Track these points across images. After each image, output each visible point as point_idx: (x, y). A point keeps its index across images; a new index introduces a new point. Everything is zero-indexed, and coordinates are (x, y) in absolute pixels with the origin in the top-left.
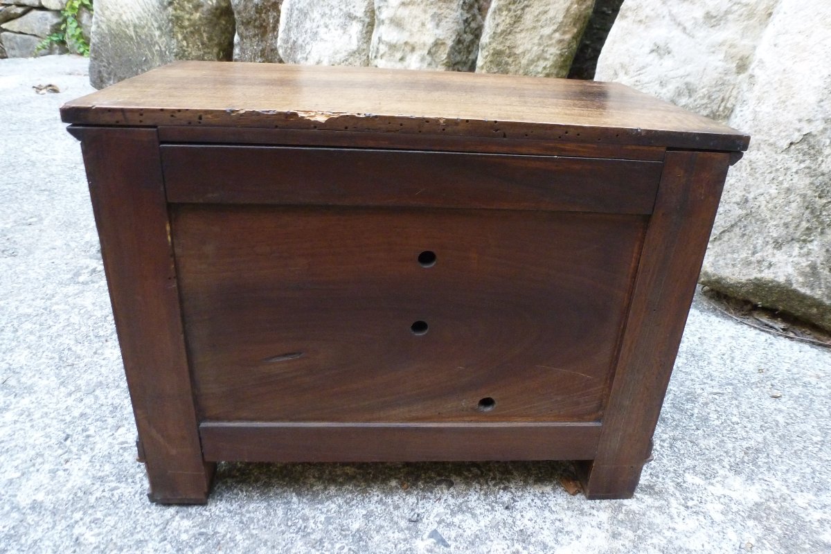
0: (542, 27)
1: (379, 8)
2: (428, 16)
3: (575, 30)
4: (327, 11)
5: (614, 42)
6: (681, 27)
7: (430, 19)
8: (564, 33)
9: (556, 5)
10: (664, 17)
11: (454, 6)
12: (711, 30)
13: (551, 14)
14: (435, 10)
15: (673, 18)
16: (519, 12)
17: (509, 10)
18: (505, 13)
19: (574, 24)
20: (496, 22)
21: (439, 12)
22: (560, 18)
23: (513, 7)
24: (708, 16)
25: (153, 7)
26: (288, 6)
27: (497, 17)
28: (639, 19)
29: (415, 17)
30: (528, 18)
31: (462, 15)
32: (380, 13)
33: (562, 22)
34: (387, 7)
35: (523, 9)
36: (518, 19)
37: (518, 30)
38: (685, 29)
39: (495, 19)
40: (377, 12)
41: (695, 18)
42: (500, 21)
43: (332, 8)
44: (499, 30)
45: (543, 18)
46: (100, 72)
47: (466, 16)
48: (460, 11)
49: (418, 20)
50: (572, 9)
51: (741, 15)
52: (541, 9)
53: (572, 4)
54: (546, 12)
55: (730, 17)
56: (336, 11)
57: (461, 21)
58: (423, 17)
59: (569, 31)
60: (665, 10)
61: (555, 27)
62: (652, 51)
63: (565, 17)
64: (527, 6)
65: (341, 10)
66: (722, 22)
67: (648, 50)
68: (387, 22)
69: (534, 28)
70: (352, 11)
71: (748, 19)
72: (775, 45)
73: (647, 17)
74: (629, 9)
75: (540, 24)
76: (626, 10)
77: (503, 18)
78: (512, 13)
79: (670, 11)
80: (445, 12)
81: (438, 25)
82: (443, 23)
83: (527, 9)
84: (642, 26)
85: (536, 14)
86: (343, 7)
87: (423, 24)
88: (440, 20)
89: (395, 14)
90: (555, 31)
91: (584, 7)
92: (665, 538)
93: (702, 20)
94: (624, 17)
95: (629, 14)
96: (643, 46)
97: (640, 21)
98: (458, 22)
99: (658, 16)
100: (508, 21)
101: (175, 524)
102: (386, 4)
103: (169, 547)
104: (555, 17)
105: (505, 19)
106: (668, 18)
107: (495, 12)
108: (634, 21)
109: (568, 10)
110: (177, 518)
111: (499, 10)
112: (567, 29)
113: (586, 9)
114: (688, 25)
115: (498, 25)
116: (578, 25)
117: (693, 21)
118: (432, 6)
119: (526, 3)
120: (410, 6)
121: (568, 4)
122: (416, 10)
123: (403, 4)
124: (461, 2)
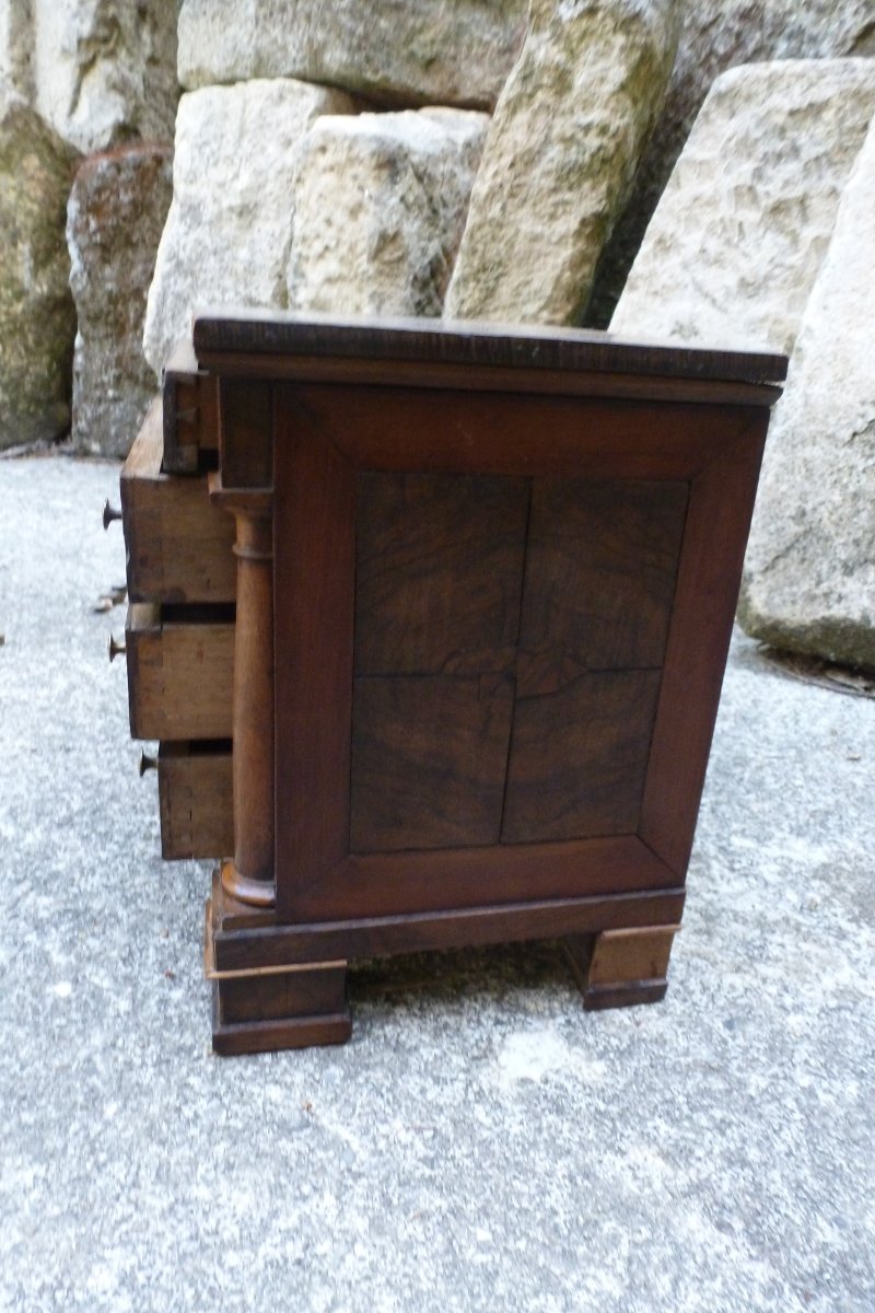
0: (524, 303)
1: (294, 287)
2: (365, 296)
3: (569, 308)
4: (218, 295)
5: (622, 322)
6: (708, 300)
8: (555, 311)
9: (543, 274)
10: (686, 286)
11: (402, 281)
12: (748, 302)
13: (535, 285)
14: (375, 288)
15: (699, 287)
16: (491, 284)
17: (478, 281)
18: (472, 285)
19: (568, 299)
20: (460, 297)
21: (380, 290)
22: (548, 291)
23: (483, 277)
24: (743, 284)
26: (160, 289)
27: (461, 291)
28: (653, 289)
30: (505, 291)
31: (412, 295)
32: (296, 294)
33: (551, 296)
34: (306, 285)
35: (497, 279)
36: (490, 293)
37: (492, 308)
38: (714, 301)
39: (459, 293)
40: (291, 294)
41: (727, 288)
42: (466, 296)
43: (224, 290)
44: (465, 308)
45: (525, 291)
47: (418, 297)
48: (410, 289)
50: (563, 278)
51: (785, 281)
52: (522, 278)
53: (563, 271)
54: (527, 283)
55: (772, 284)
56: (230, 295)
57: (411, 303)
58: (356, 298)
59: (560, 309)
60: (687, 278)
61: (542, 303)
62: (673, 332)
63: (555, 289)
64: (502, 275)
65: (237, 293)
66: (762, 291)
67: (668, 331)
68: (306, 306)
69: (513, 305)
70: (254, 294)
71: (795, 286)
72: (825, 308)
73: (664, 287)
74: (639, 277)
75: (521, 299)
76: (636, 278)
78: (481, 285)
79: (693, 279)
80: (388, 290)
81: (379, 308)
82: (387, 306)
83: (502, 280)
84: (658, 300)
85: (516, 284)
86: (241, 288)
88: (381, 303)
89: (317, 296)
90: (542, 309)
91: (579, 275)
92: (703, 900)
93: (735, 289)
94: (634, 288)
95: (640, 283)
96: (660, 327)
97: (656, 293)
98: (407, 305)
99: (678, 285)
100: (477, 295)
101: (29, 901)
102: (304, 281)
103: (22, 924)
104: (541, 290)
105: (472, 293)
106: (691, 288)
107: (458, 284)
108: (647, 293)
109: (558, 279)
110: (32, 895)
111: (464, 280)
112: (558, 307)
113: (584, 277)
114: (719, 296)
115: (463, 302)
116: (573, 300)
117: (723, 292)
118: (370, 283)
119: (500, 270)
120: (339, 284)
121: (557, 271)
122: (348, 289)
123: (329, 280)
124: (411, 277)
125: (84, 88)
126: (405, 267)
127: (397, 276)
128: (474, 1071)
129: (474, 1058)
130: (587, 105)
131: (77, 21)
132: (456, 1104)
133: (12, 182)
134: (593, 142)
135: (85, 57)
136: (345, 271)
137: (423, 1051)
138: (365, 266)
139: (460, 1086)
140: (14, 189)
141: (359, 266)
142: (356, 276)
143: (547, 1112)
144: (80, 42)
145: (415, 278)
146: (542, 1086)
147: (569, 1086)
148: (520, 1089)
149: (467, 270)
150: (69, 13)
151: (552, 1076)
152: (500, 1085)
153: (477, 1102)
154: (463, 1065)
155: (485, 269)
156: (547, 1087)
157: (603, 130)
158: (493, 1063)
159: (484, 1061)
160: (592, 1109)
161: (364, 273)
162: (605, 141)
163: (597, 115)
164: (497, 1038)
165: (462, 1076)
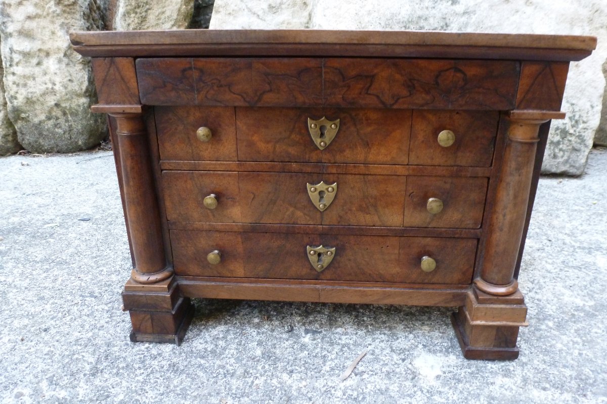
0: (163, 24)
1: (4, 23)
2: (57, 26)
6: (256, 15)
7: (59, 28)
9: (170, 7)
10: (244, 10)
11: (78, 16)
12: (274, 15)
13: (168, 13)
14: (63, 20)
15: (250, 10)
16: (144, 14)
17: (136, 13)
20: (127, 23)
21: (66, 21)
22: (175, 16)
23: (138, 10)
24: (271, 7)
27: (127, 19)
28: (228, 12)
29: (44, 28)
30: (151, 17)
32: (6, 27)
33: (177, 19)
34: (12, 22)
35: (146, 11)
36: (144, 19)
38: (258, 16)
39: (125, 20)
41: (263, 9)
42: (130, 22)
45: (163, 17)
48: (83, 20)
49: (47, 30)
50: (182, 9)
51: (289, 5)
52: (160, 10)
53: (181, 5)
54: (163, 13)
55: (283, 6)
58: (51, 27)
59: (182, 25)
60: (243, 6)
61: (173, 22)
63: (178, 15)
64: (149, 9)
66: (279, 10)
68: (15, 34)
71: (293, 7)
73: (233, 10)
74: (220, 6)
75: (161, 21)
76: (219, 7)
77: (132, 19)
78: (138, 15)
79: (247, 6)
80: (72, 21)
83: (149, 11)
84: (232, 17)
85: (157, 14)
87: (53, 33)
89: (23, 27)
90: (173, 25)
91: (189, 7)
93: (267, 10)
95: (221, 9)
97: (230, 14)
99: (240, 9)
100: (136, 21)
102: (10, 19)
104: (171, 15)
105: (134, 19)
106: (246, 10)
107: (124, 15)
108: (225, 14)
109: (179, 10)
111: (127, 14)
112: (180, 24)
114: (260, 13)
115: (129, 25)
117: (262, 11)
118: (59, 17)
119: (148, 6)
120: (37, 19)
121: (179, 6)
122: (43, 22)
123: (29, 18)
124: (82, 13)
126: (78, 8)
127: (74, 13)
128: (418, 384)
129: (413, 379)
132: (426, 401)
136: (39, 12)
137: (391, 388)
138: (54, 8)
139: (419, 393)
141: (50, 8)
142: (48, 14)
143: (457, 384)
145: (84, 14)
146: (445, 375)
147: (452, 370)
148: (440, 381)
149: (129, 7)
151: (444, 370)
152: (431, 384)
153: (432, 396)
154: (411, 384)
155: (139, 7)
156: (447, 374)
158: (420, 377)
159: (416, 378)
160: (467, 373)
161: (54, 12)
164: (410, 366)
165: (416, 389)
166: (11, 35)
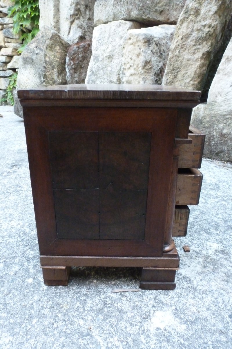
0: (185, 79)
1: (122, 77)
2: (141, 79)
3: (199, 80)
4: (102, 80)
5: (215, 83)
7: (142, 80)
8: (195, 81)
9: (191, 70)
11: (151, 74)
13: (189, 74)
14: (144, 76)
16: (176, 74)
17: (172, 73)
18: (170, 74)
19: (199, 78)
20: (167, 78)
21: (145, 77)
22: (193, 75)
23: (173, 72)
25: (38, 83)
26: (88, 79)
27: (167, 76)
28: (225, 73)
29: (136, 80)
30: (180, 76)
31: (154, 78)
32: (122, 79)
33: (193, 77)
34: (125, 76)
35: (177, 72)
36: (175, 77)
37: (176, 81)
39: (166, 77)
40: (121, 79)
42: (168, 78)
43: (104, 79)
44: (168, 81)
45: (186, 75)
46: (18, 108)
47: (156, 78)
48: (154, 76)
49: (137, 81)
50: (197, 71)
52: (185, 72)
53: (197, 69)
54: (186, 73)
56: (106, 80)
57: (154, 80)
58: (139, 79)
59: (196, 80)
61: (190, 79)
62: (231, 86)
63: (194, 74)
64: (179, 71)
65: (108, 79)
67: (229, 86)
68: (125, 82)
69: (182, 80)
70: (112, 80)
73: (228, 72)
74: (221, 70)
75: (184, 78)
76: (220, 70)
77: (169, 77)
78: (173, 74)
80: (148, 77)
81: (145, 82)
82: (147, 81)
83: (179, 72)
84: (227, 76)
85: (183, 74)
86: (108, 78)
87: (139, 82)
88: (146, 80)
89: (128, 79)
90: (191, 80)
91: (202, 70)
94: (219, 73)
95: (221, 71)
96: (227, 84)
97: (226, 74)
98: (153, 81)
100: (172, 77)
101: (28, 252)
102: (125, 75)
103: (24, 259)
104: (190, 75)
105: (170, 77)
107: (166, 74)
108: (223, 74)
109: (195, 72)
110: (29, 250)
112: (195, 79)
113: (204, 70)
115: (167, 79)
116: (200, 78)
118: (142, 75)
119: (178, 70)
120: (134, 76)
121: (195, 69)
122: (136, 77)
123: (131, 75)
124: (154, 73)
125: (72, 28)
126: (152, 70)
127: (150, 73)
128: (143, 323)
129: (144, 318)
130: (205, 19)
131: (70, 11)
132: (135, 333)
133: (53, 54)
134: (206, 30)
135: (72, 20)
136: (135, 72)
137: (128, 313)
138: (141, 71)
139: (138, 327)
140: (53, 55)
141: (139, 70)
142: (138, 73)
143: (164, 341)
144: (70, 16)
145: (155, 73)
146: (164, 331)
147: (172, 332)
148: (156, 331)
149: (169, 70)
150: (68, 8)
151: (167, 328)
152: (150, 329)
153: (142, 334)
154: (140, 320)
155: (174, 70)
156: (165, 332)
157: (210, 26)
158: (149, 321)
159: (147, 319)
160: (179, 342)
161: (141, 72)
162: (210, 29)
163: (208, 22)
164: (152, 312)
165: (139, 324)
166: (124, 82)
